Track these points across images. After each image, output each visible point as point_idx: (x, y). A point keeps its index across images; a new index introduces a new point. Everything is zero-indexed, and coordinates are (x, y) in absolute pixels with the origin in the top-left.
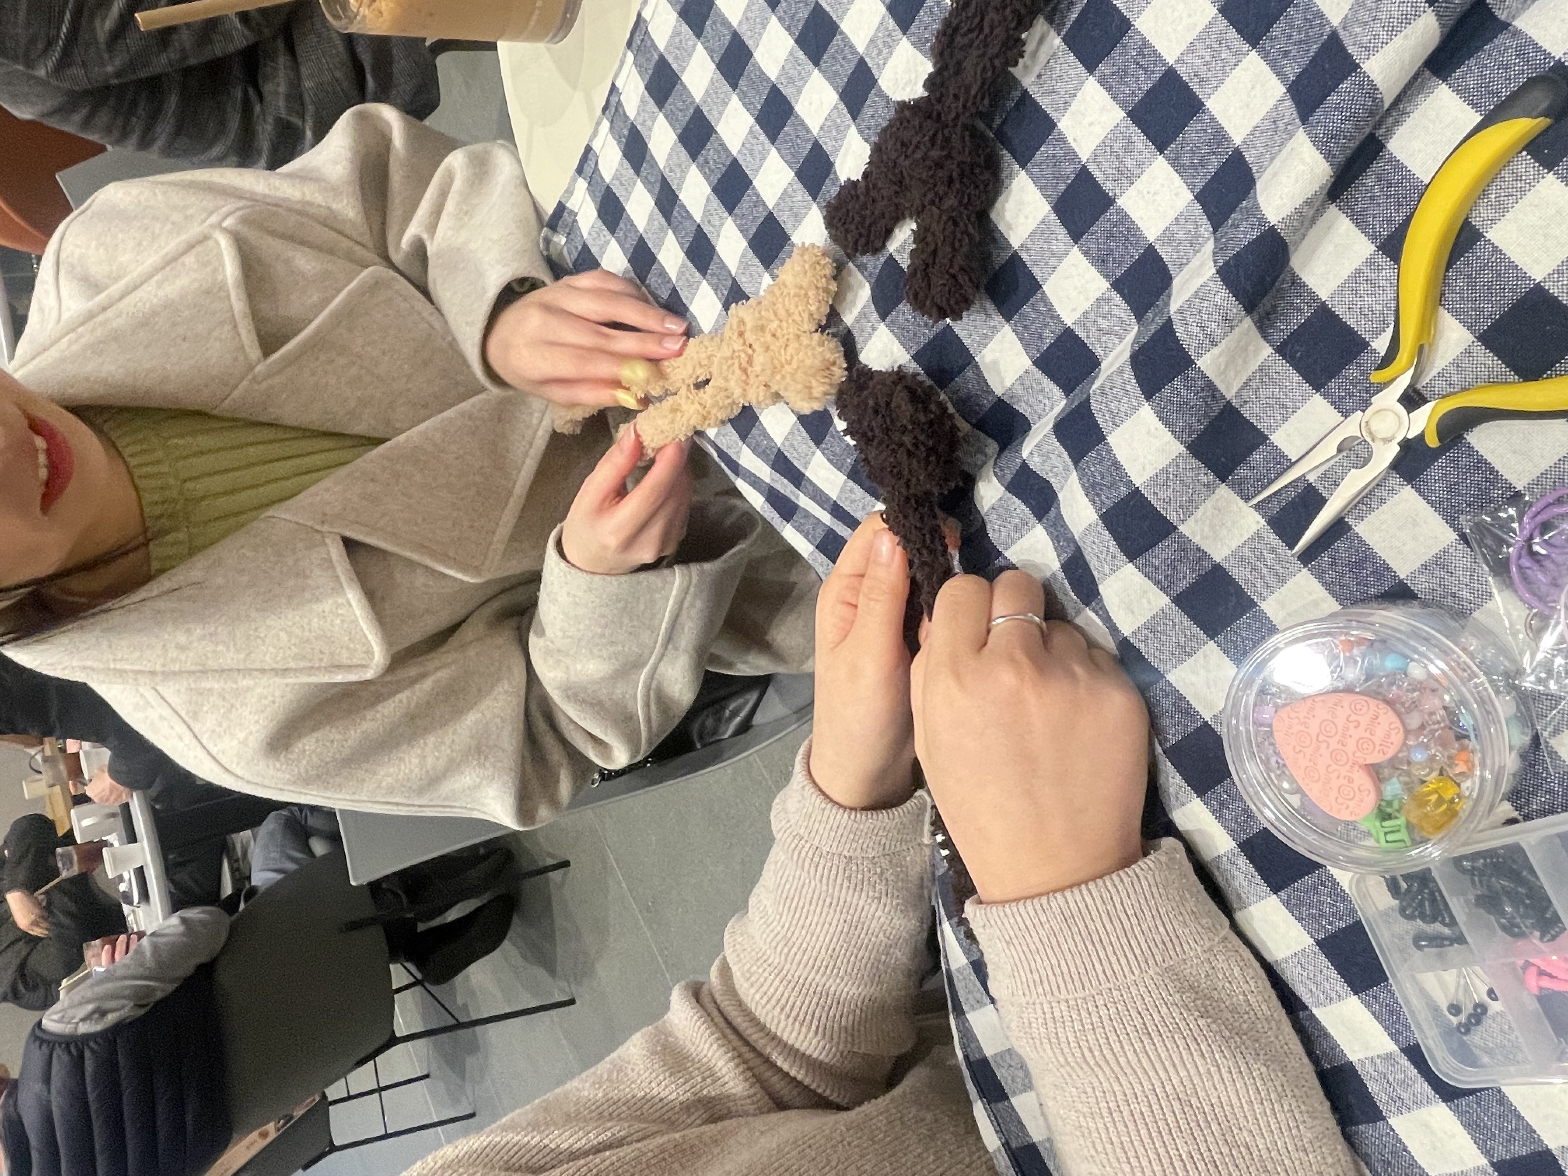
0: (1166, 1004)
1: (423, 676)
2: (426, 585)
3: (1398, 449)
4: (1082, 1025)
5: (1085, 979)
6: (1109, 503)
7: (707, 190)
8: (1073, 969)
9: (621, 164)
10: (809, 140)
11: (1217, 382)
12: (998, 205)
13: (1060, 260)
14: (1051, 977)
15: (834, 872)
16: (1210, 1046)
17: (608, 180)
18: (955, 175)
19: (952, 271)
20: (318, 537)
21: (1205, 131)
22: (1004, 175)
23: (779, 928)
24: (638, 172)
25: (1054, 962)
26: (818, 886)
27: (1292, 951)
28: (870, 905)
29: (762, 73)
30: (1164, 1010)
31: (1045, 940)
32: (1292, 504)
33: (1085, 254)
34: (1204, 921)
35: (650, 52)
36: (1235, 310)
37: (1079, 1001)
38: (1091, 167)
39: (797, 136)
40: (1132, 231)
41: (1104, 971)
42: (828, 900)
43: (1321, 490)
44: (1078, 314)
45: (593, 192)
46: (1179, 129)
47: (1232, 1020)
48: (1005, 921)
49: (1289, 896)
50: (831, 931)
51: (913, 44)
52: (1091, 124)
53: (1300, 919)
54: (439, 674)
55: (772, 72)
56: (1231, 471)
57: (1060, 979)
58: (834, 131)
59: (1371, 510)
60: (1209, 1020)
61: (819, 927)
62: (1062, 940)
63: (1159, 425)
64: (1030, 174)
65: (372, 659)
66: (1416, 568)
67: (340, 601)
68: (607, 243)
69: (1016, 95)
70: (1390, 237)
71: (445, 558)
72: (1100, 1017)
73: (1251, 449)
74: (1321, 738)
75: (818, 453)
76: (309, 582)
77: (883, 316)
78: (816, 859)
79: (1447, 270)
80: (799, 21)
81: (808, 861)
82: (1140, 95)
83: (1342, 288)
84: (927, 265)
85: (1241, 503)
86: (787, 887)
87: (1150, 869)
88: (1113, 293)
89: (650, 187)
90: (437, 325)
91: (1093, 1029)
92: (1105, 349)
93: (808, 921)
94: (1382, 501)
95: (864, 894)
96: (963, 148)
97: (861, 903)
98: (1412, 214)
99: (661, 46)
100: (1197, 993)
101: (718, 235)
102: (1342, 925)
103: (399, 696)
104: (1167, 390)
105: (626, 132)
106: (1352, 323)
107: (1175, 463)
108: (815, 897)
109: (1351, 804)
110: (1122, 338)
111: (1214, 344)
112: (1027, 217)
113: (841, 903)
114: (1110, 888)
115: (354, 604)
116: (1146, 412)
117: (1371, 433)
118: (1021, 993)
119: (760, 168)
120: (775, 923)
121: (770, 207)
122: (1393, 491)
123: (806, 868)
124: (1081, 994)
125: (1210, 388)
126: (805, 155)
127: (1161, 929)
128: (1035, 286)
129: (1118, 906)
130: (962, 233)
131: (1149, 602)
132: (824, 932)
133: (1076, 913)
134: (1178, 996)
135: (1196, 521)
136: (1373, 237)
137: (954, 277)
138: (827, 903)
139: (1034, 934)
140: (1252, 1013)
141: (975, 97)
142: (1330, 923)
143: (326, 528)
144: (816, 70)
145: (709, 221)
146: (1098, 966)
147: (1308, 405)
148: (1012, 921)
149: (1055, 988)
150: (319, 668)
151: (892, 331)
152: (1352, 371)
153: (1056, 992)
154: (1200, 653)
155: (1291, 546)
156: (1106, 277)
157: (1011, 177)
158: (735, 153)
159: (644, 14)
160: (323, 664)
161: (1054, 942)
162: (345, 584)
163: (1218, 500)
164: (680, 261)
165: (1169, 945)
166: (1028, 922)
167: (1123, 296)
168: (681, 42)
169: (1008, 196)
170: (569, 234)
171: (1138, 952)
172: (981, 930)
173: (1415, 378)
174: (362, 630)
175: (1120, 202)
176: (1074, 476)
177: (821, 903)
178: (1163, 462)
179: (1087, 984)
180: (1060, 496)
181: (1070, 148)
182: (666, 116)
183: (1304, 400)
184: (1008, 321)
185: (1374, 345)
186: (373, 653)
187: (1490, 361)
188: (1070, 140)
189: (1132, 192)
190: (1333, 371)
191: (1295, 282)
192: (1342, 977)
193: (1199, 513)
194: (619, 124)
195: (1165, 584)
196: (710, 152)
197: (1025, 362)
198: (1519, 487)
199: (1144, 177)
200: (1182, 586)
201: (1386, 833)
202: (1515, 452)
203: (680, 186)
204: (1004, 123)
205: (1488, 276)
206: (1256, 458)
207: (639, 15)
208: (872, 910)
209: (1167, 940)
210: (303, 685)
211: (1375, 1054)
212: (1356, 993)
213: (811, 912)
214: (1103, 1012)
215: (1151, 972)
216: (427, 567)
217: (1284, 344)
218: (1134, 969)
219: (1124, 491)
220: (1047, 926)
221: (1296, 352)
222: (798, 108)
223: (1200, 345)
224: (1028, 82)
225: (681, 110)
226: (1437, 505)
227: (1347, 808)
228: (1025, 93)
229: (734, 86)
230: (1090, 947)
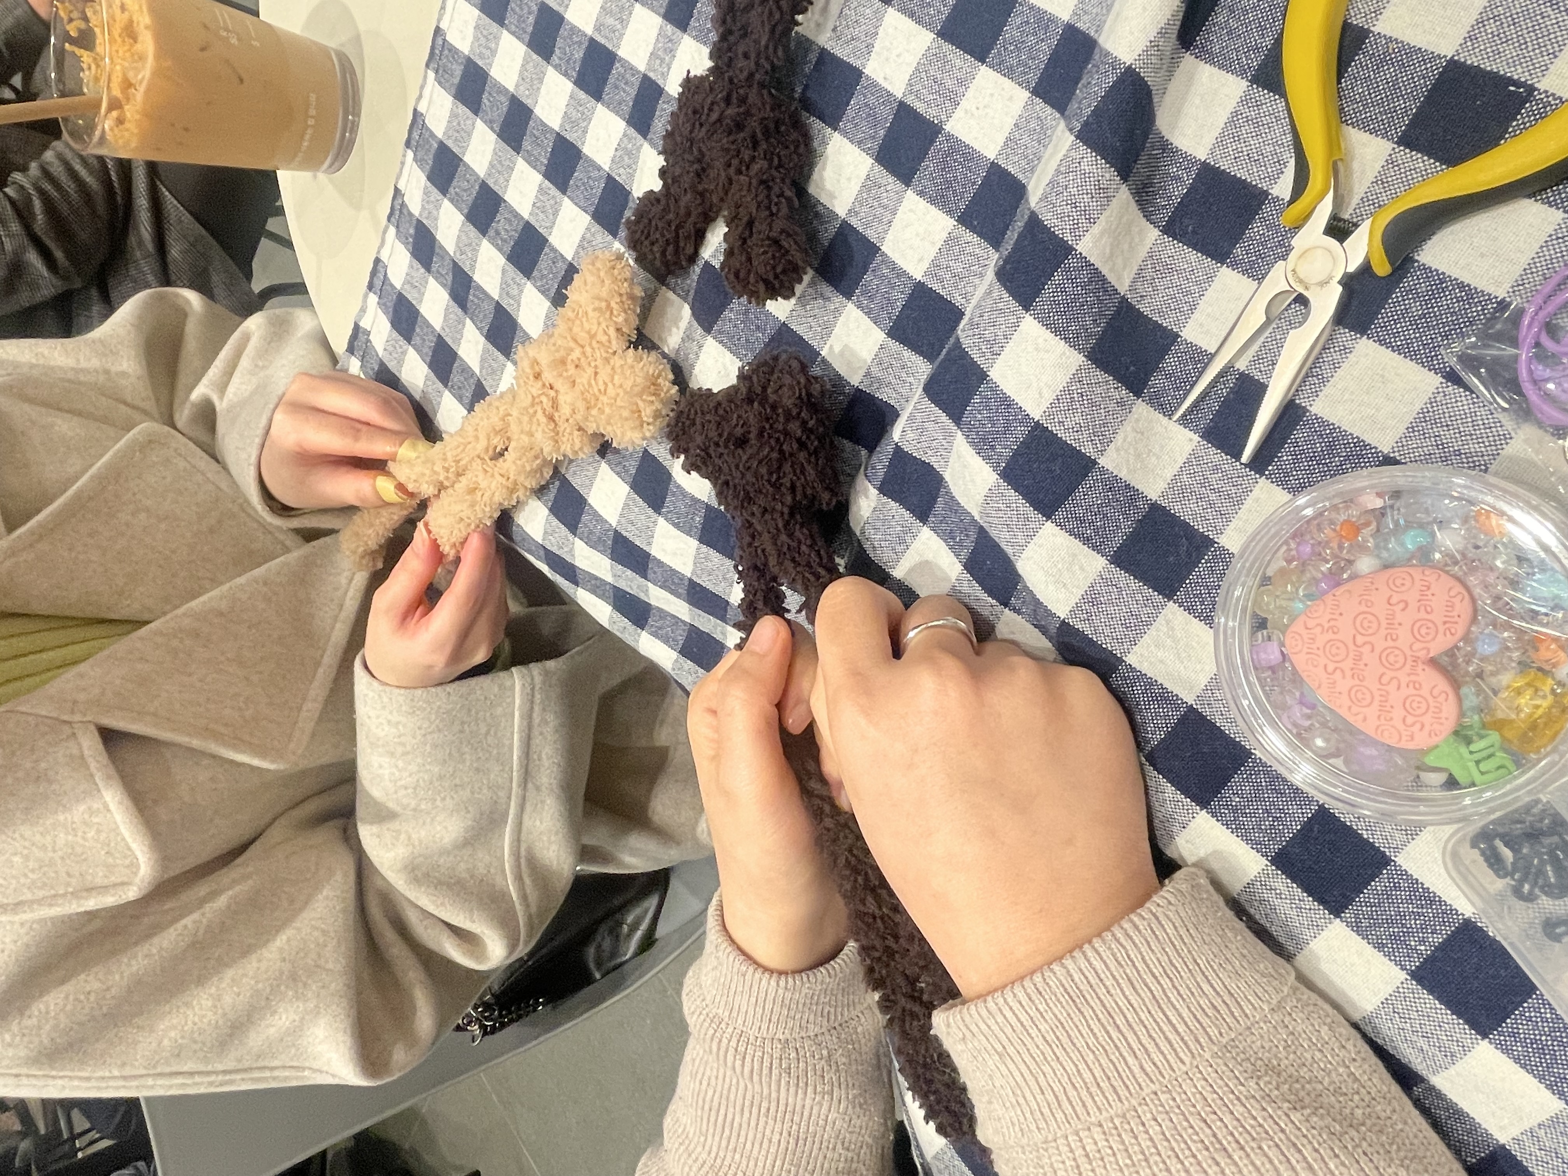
0: (1238, 1099)
1: (213, 895)
2: (212, 779)
3: (1340, 289)
4: (1130, 1157)
5: (1117, 1083)
6: (1008, 453)
7: (501, 260)
8: (1098, 1073)
9: (411, 266)
10: (601, 177)
11: (1105, 271)
12: (815, 176)
13: (894, 213)
14: (1072, 1093)
15: (766, 1064)
16: (1316, 1151)
17: (398, 285)
18: (759, 135)
19: (773, 234)
20: (67, 730)
21: (1027, 23)
22: (816, 144)
23: (704, 1156)
24: (428, 270)
25: (1070, 1067)
26: (749, 1086)
27: (1382, 997)
28: (821, 1104)
29: (544, 125)
30: (1238, 1110)
31: (1050, 1037)
32: (1226, 404)
33: (921, 194)
34: (1262, 966)
35: (428, 142)
36: (1107, 175)
37: (1117, 1121)
38: (910, 100)
39: (589, 178)
40: (968, 154)
41: (1142, 1067)
42: (765, 1105)
43: (1257, 376)
44: (925, 265)
45: (385, 304)
46: (997, 32)
47: (1337, 1106)
48: (991, 1022)
49: (1356, 916)
50: (773, 1150)
51: (695, 38)
52: (898, 56)
53: (1380, 946)
54: (238, 889)
55: (554, 121)
56: (1145, 384)
57: (1084, 1093)
58: (626, 158)
59: (1324, 381)
60: (1307, 1111)
61: (757, 1146)
62: (1074, 1033)
63: (1047, 334)
64: (845, 134)
65: (135, 874)
66: (1400, 434)
67: (95, 806)
68: (404, 353)
69: (813, 57)
70: (1262, 66)
71: (238, 743)
72: (1151, 1139)
73: (1164, 351)
74: (1360, 640)
75: (661, 520)
76: (54, 786)
77: (708, 329)
78: (741, 1049)
79: (1339, 82)
80: (575, 62)
81: (731, 1051)
82: (946, 11)
83: (1220, 142)
84: (744, 241)
85: (1165, 420)
86: (710, 1093)
87: (1170, 903)
88: (962, 229)
89: (442, 279)
90: (224, 485)
91: (1146, 1160)
92: (965, 296)
93: (742, 1140)
94: (1336, 367)
95: (810, 1089)
96: (763, 104)
97: (808, 1102)
98: (1282, 34)
99: (439, 133)
100: (1279, 1075)
101: (519, 305)
102: (1438, 939)
103: (184, 922)
104: (1049, 289)
105: (412, 231)
106: (1242, 174)
107: (1077, 378)
108: (747, 1103)
109: (1427, 719)
110: (982, 275)
111: (1092, 221)
112: (849, 179)
113: (782, 1108)
114: (1122, 940)
115: (112, 807)
116: (1030, 325)
117: (1301, 281)
118: (1033, 1127)
119: (554, 223)
120: (699, 1149)
121: (570, 259)
122: (1346, 350)
123: (729, 1064)
124: (1118, 1107)
125: (1097, 278)
126: (598, 194)
127: (1206, 987)
128: (873, 250)
129: (1140, 965)
130: (778, 197)
131: (1082, 569)
132: (763, 1152)
133: (1084, 987)
134: (1252, 1083)
135: (1118, 450)
136: (1241, 73)
137: (776, 242)
138: (763, 1110)
139: (1034, 1032)
140: (1362, 1090)
141: (767, 47)
142: (1422, 941)
143: (77, 717)
144: (599, 105)
145: (508, 294)
146: (1131, 1060)
147: (1217, 284)
148: (1000, 1019)
149: (1079, 1109)
150: (64, 895)
151: (721, 342)
152: (1257, 229)
153: (1083, 1116)
154: (1161, 619)
155: (1237, 456)
156: (950, 213)
157: (824, 143)
158: (526, 215)
159: (419, 109)
160: (71, 890)
161: (1065, 1040)
162: (101, 784)
163: (1137, 420)
164: (480, 347)
165: (1223, 1009)
166: (1024, 1017)
167: (973, 229)
168: (459, 124)
169: (825, 164)
170: (363, 357)
171: (1181, 1028)
172: (960, 1047)
173: (1338, 202)
174: (123, 839)
175: (948, 127)
176: (960, 438)
177: (755, 1110)
178: (1062, 379)
179: (1123, 1092)
180: (947, 476)
181: (883, 89)
182: (451, 201)
183: (1210, 279)
184: (849, 299)
185: (1275, 191)
186: (138, 867)
187: (1420, 161)
188: (881, 81)
189: (959, 113)
190: (1236, 235)
191: (1165, 146)
192: (1460, 1016)
193: (1120, 438)
194: (404, 226)
195: (1097, 540)
196: (501, 223)
197: (878, 336)
198: (1501, 294)
199: (970, 94)
200: (1118, 541)
201: (1478, 762)
202: (1482, 255)
203: (473, 267)
204: (806, 87)
205: (1389, 72)
206: (1170, 362)
207: (415, 110)
208: (824, 1111)
209: (1218, 1002)
210: (42, 921)
211: (1534, 1122)
212: (1485, 1036)
213: (745, 1126)
214: (1154, 1129)
215: (1207, 1056)
216: (214, 757)
217: (1171, 222)
218: (1182, 1055)
219: (1021, 432)
220: (1049, 1016)
221: (1187, 226)
222: (586, 150)
223: (1076, 226)
224: (824, 40)
225: (465, 191)
226: (1405, 350)
227: (1423, 726)
228: (824, 54)
229: (517, 149)
230: (1115, 1034)
